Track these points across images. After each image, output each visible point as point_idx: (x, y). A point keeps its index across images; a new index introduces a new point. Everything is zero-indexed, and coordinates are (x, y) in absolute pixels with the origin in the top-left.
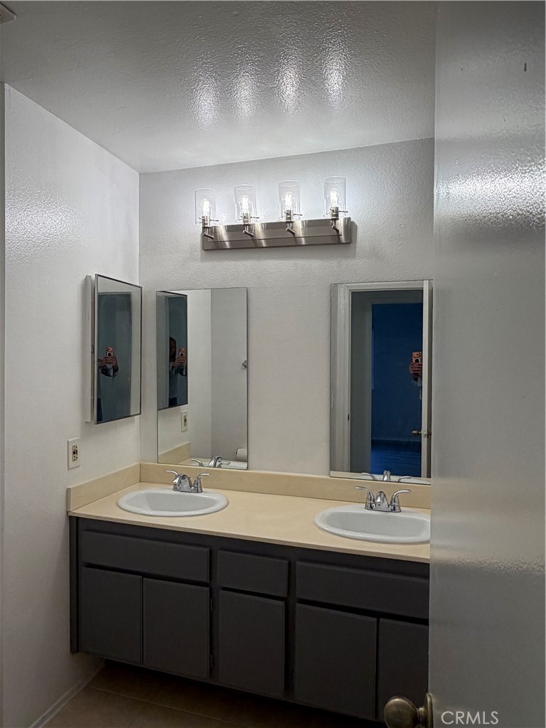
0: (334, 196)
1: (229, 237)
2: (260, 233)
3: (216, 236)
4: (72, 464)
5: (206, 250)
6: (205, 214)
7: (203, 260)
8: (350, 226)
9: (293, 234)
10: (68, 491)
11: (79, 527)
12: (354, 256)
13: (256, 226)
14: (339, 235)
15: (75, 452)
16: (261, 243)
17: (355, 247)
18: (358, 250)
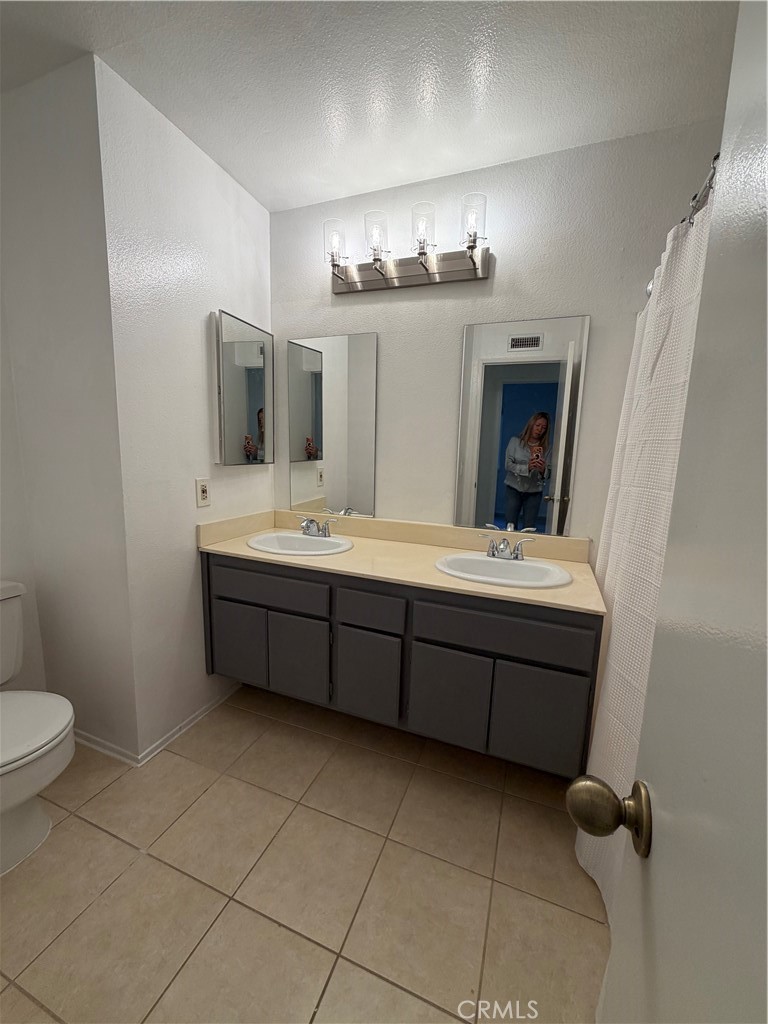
0: (472, 219)
1: (361, 276)
2: (392, 271)
3: (347, 276)
4: (202, 503)
5: (336, 294)
6: (334, 251)
7: (333, 305)
8: (488, 259)
9: (427, 270)
10: (198, 527)
11: (209, 562)
12: (491, 294)
13: (388, 263)
14: (475, 269)
15: (204, 491)
16: (393, 283)
17: (492, 283)
18: (495, 286)
